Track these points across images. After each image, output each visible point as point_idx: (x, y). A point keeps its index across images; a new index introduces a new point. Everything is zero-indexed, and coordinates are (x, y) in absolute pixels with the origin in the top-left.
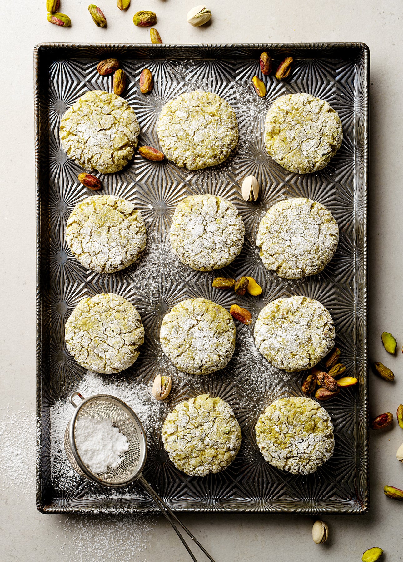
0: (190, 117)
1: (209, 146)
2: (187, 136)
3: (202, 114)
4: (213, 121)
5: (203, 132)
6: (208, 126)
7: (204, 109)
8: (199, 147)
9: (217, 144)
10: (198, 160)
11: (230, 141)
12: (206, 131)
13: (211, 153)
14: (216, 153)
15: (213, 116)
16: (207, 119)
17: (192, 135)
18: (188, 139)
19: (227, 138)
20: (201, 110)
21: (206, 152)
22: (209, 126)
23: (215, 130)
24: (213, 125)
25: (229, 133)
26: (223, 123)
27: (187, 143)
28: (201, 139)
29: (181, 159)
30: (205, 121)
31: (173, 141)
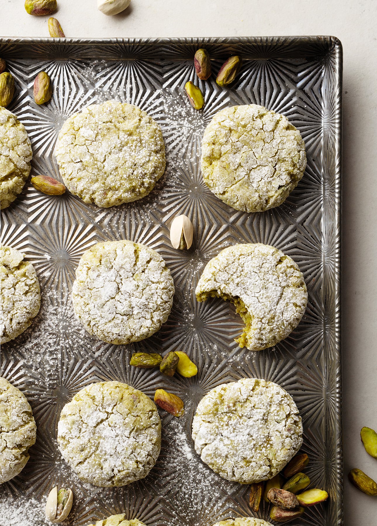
0: (99, 137)
1: (125, 176)
2: (96, 162)
3: (115, 132)
4: (130, 142)
5: (116, 156)
6: (123, 149)
7: (118, 125)
8: (111, 177)
9: (135, 173)
10: (110, 194)
11: (153, 169)
12: (121, 155)
13: (127, 185)
14: (134, 184)
15: (131, 134)
16: (123, 139)
17: (102, 160)
18: (96, 166)
19: (150, 164)
20: (113, 127)
21: (121, 184)
22: (125, 148)
23: (133, 153)
24: (130, 147)
25: (151, 158)
26: (144, 145)
27: (95, 171)
28: (114, 167)
29: (87, 193)
30: (119, 141)
31: (76, 169)
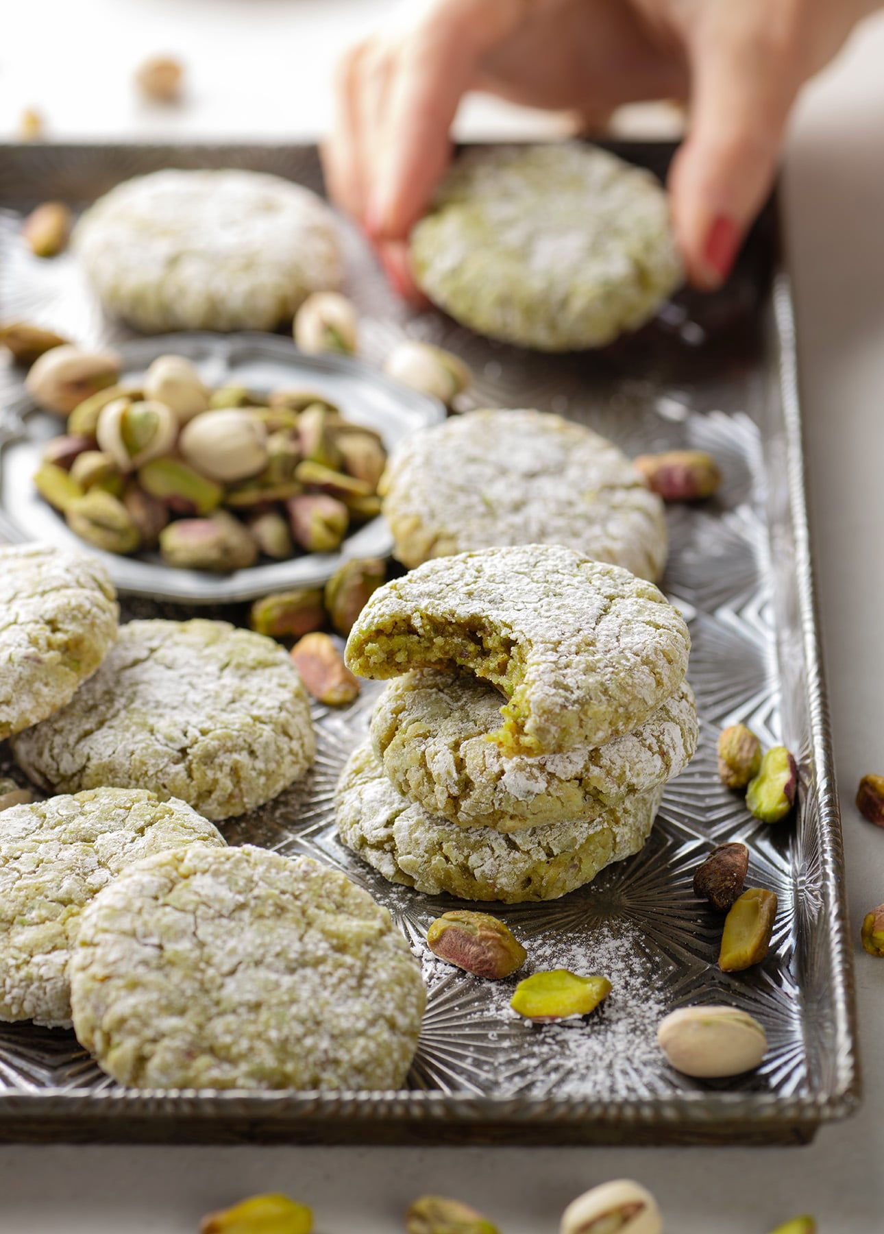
0: (246, 915)
1: (273, 1034)
2: (202, 965)
3: (297, 922)
4: (330, 962)
5: (273, 976)
6: (301, 972)
7: (312, 911)
8: (230, 1018)
9: (309, 1042)
10: (203, 1061)
11: (365, 1056)
12: (287, 980)
13: (268, 1060)
14: (289, 1067)
15: (341, 949)
16: (310, 947)
17: (226, 968)
18: (198, 975)
19: (361, 1041)
20: (297, 910)
21: (251, 1049)
22: (309, 972)
23: (326, 994)
24: (323, 976)
25: (372, 1031)
26: (365, 991)
27: (189, 988)
28: (251, 998)
29: (133, 1032)
30: (297, 946)
31: (137, 958)
